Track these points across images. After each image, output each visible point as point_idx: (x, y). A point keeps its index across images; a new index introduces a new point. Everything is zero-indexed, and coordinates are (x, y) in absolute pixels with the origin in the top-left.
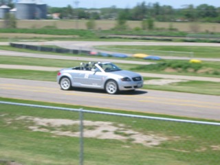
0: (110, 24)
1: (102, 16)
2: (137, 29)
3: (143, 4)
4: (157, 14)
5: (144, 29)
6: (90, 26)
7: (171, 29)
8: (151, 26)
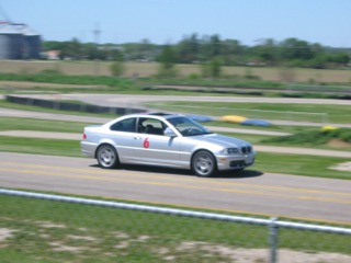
0: (149, 68)
1: (127, 56)
2: (194, 77)
3: (194, 37)
4: (217, 53)
5: (205, 76)
6: (117, 71)
7: (250, 77)
8: (216, 73)
